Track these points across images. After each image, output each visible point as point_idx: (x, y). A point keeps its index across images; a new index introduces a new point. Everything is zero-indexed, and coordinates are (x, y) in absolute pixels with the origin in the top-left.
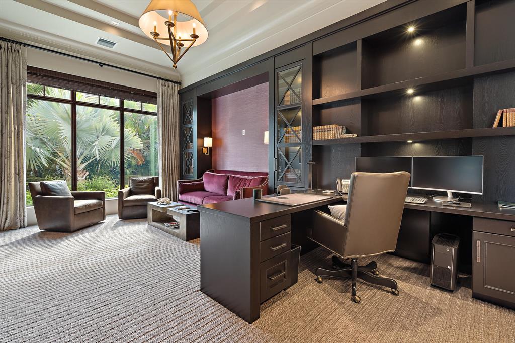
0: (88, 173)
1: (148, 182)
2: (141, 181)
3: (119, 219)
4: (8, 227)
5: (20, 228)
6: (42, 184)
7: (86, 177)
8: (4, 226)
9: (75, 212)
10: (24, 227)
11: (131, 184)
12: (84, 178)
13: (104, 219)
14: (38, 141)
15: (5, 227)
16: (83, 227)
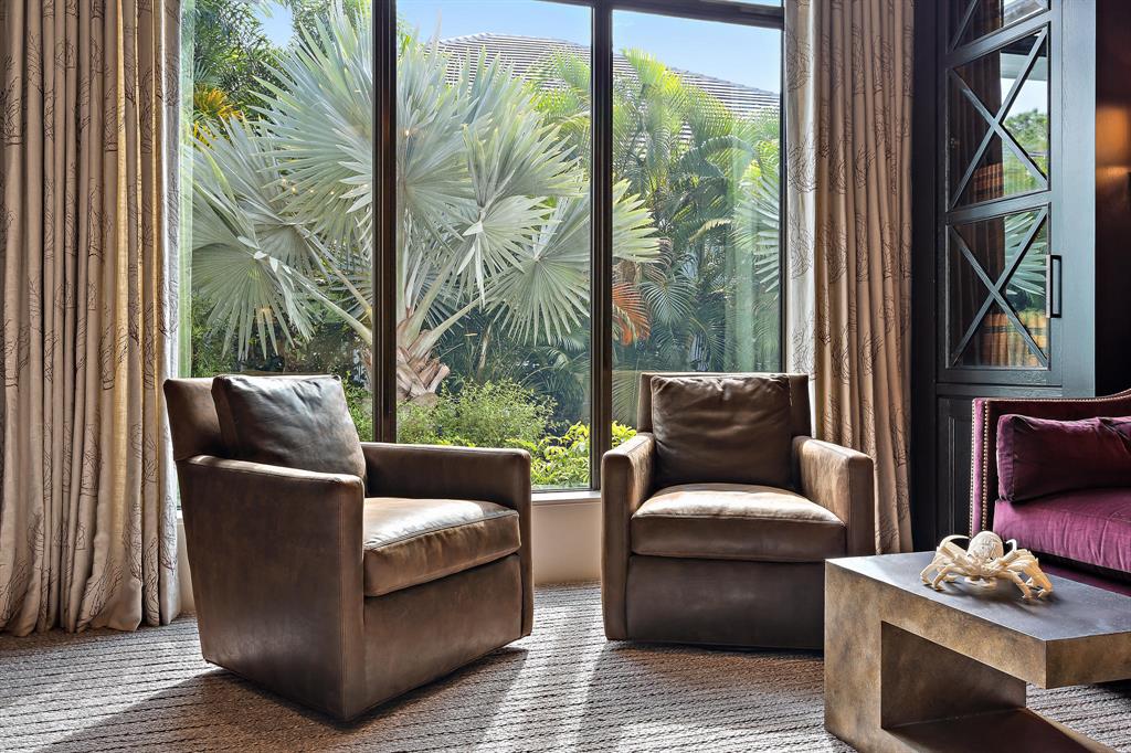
0: (445, 370)
1: (755, 406)
2: (715, 401)
3: (611, 638)
4: (100, 613)
5: (146, 623)
6: (221, 388)
7: (440, 386)
8: (80, 610)
9: (366, 581)
10: (162, 623)
11: (655, 416)
12: (433, 389)
13: (525, 628)
14: (286, 236)
15: (85, 616)
16: (415, 684)
